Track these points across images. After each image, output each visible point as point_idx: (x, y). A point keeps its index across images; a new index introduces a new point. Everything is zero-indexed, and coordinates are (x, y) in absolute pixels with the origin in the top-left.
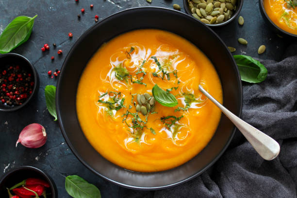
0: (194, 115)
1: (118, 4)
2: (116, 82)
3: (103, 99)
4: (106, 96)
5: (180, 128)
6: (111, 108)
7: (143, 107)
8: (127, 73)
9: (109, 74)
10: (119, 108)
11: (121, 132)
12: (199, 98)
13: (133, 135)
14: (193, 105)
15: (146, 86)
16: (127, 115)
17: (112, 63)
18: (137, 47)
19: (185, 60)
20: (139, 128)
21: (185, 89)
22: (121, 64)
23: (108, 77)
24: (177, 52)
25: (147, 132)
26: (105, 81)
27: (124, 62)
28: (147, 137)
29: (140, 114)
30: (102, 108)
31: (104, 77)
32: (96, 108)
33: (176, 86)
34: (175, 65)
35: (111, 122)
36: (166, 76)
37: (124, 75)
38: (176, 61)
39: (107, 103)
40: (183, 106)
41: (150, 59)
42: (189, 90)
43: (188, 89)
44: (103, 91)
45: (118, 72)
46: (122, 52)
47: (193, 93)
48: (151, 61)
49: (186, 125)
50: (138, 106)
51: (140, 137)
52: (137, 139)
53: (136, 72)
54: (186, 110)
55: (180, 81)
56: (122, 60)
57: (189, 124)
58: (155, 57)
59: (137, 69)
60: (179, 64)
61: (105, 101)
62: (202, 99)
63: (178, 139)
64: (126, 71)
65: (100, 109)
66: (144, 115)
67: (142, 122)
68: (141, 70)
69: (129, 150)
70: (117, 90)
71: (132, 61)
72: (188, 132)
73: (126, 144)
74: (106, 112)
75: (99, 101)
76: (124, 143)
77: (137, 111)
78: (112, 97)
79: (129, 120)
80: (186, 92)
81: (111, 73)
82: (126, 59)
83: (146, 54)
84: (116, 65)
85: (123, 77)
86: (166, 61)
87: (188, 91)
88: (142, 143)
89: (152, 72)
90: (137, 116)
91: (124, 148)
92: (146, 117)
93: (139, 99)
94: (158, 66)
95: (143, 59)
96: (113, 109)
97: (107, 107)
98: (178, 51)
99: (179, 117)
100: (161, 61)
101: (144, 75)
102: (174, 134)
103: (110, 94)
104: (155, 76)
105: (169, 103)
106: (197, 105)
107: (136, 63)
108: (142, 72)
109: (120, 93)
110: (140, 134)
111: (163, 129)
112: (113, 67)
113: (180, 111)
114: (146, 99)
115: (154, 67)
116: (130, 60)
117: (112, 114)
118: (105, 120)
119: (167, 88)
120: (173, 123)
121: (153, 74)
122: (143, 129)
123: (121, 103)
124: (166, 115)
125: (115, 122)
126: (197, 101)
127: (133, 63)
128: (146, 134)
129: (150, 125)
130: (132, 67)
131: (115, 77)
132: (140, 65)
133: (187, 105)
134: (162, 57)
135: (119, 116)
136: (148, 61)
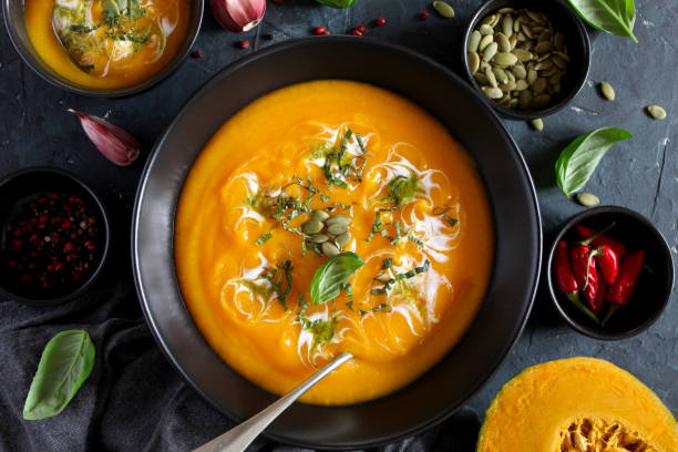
2: (385, 174)
3: (351, 142)
4: (359, 149)
5: (261, 299)
6: (330, 156)
7: (321, 225)
8: (403, 203)
9: (405, 162)
10: (326, 172)
11: (275, 169)
12: (322, 352)
13: (262, 194)
14: (307, 337)
15: (367, 240)
16: (307, 188)
17: (428, 173)
18: (456, 234)
19: (411, 334)
21: (346, 323)
22: (424, 192)
23: (399, 160)
25: (264, 224)
26: (393, 151)
27: (426, 199)
28: (252, 225)
29: (305, 217)
30: (333, 136)
31: (401, 151)
32: (334, 124)
33: (354, 307)
34: (402, 310)
35: (299, 151)
36: (381, 287)
37: (399, 195)
38: (411, 314)
39: (343, 148)
40: (309, 314)
41: (425, 258)
42: (341, 333)
43: (344, 329)
44: (370, 144)
45: (406, 184)
46: (449, 198)
47: (335, 340)
48: (419, 258)
49: (265, 314)
50: (325, 215)
51: (255, 209)
52: (253, 202)
53: (401, 222)
54: (298, 320)
55: (366, 316)
56: (432, 196)
57: (267, 321)
58: (427, 270)
59: (407, 226)
60: (404, 318)
61: (348, 145)
62: (318, 358)
63: (237, 292)
64: (406, 201)
65: (331, 131)
66: (304, 227)
67: (289, 218)
68: (404, 234)
69: (231, 181)
70: (368, 176)
71: (426, 216)
72: (250, 316)
73: (246, 175)
74: (324, 143)
75: (350, 132)
76: (248, 171)
77: (314, 212)
78: (354, 161)
79: (296, 191)
80: (338, 327)
81: (407, 168)
82: (433, 206)
83: (438, 252)
84: (423, 180)
85: (393, 192)
86: (414, 292)
87: (340, 329)
88: (241, 211)
89: (395, 258)
90: (303, 211)
91: (238, 170)
92: (299, 230)
93: (341, 220)
94: (406, 272)
95: (427, 243)
96: (326, 160)
97: (334, 149)
98: (435, 320)
99: (286, 303)
100: (417, 280)
101: (391, 239)
102: (250, 284)
103: (361, 159)
104: (385, 264)
105: (321, 286)
106: (305, 345)
107: (419, 225)
108: (397, 236)
109: (360, 180)
110: (262, 210)
111: (264, 262)
112: (420, 174)
113: (300, 305)
114: (337, 236)
115: (405, 264)
116: (428, 213)
117: (317, 156)
118: (305, 138)
119: (353, 286)
120: (276, 286)
121: (391, 260)
122: (271, 217)
123: (337, 180)
124: (294, 275)
125: (297, 159)
126: (315, 346)
127: (421, 218)
128: (261, 224)
129: (278, 237)
130: (413, 215)
131: (397, 174)
132: (413, 234)
133: (310, 323)
134: (425, 283)
135: (309, 170)
136: (419, 251)
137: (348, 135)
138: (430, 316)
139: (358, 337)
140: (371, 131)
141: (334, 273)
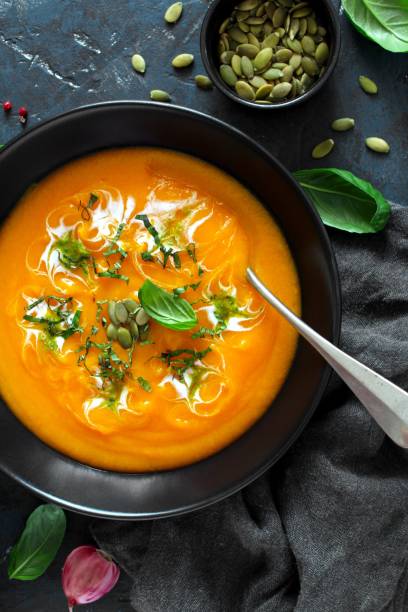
0: (235, 347)
1: (70, 79)
2: (60, 275)
3: (35, 314)
4: (40, 305)
5: (205, 376)
6: (52, 333)
7: (122, 330)
8: (85, 252)
9: (44, 257)
10: (68, 334)
11: (75, 386)
12: (246, 305)
13: (102, 392)
14: (233, 324)
15: (128, 281)
16: (87, 350)
17: (51, 231)
18: (104, 192)
19: (212, 218)
20: (115, 378)
21: (214, 287)
22: (70, 233)
23: (43, 263)
24: (193, 198)
25: (131, 387)
26: (36, 271)
27: (77, 228)
28: (133, 397)
29: (116, 347)
30: (33, 333)
31: (36, 261)
32: (21, 334)
33: (196, 282)
34: (190, 232)
35: (54, 365)
36: (171, 259)
37: (78, 257)
38: (192, 223)
39: (43, 321)
40: (211, 325)
41: (134, 220)
42: (225, 289)
43: (221, 286)
44: (34, 295)
45: (66, 251)
46: (72, 206)
47: (233, 293)
48: (136, 226)
49: (218, 369)
50: (111, 328)
51: (118, 397)
52: (112, 400)
53: (103, 251)
54: (218, 335)
55: (204, 268)
56: (72, 224)
57: (224, 366)
58: (145, 216)
59: (107, 244)
60: (198, 228)
61: (39, 316)
62: (252, 308)
63: (201, 401)
64: (83, 250)
65: (28, 337)
66: (125, 347)
67: (120, 363)
68: (115, 246)
69: (95, 426)
70: (64, 292)
71: (94, 225)
72: (222, 384)
73: (86, 413)
74: (41, 341)
75: (26, 317)
76: (82, 411)
77: (109, 339)
78: (53, 308)
79: (92, 361)
81: (50, 254)
82: (82, 222)
83: (125, 208)
84: (59, 236)
85: (76, 263)
86: (170, 224)
87: (222, 291)
88: (122, 411)
89: (141, 250)
90: (110, 350)
91: (82, 421)
92: (130, 351)
93: (112, 312)
94: (152, 238)
95: (119, 219)
96: (57, 335)
97: (45, 330)
98: (195, 195)
99: (202, 351)
100: (157, 225)
101: (122, 258)
102: (192, 389)
103: (50, 301)
104: (147, 258)
105: (183, 320)
106: (242, 324)
107: (104, 231)
108: (118, 252)
109: (71, 299)
110: (118, 390)
111: (168, 379)
112: (53, 240)
113: (203, 336)
114: (128, 312)
115: (144, 240)
116: (90, 225)
117: (55, 345)
118: (40, 361)
119: (175, 287)
120: (189, 364)
121: (142, 254)
122: (123, 380)
123: (74, 322)
124: (174, 348)
125: (62, 366)
126: (241, 314)
127: (96, 231)
128: (131, 390)
129: (139, 370)
130: (95, 240)
131: (58, 263)
132: (113, 236)
133: (220, 323)
134: (159, 215)
135: (70, 351)
136: (129, 226)
137: (28, 319)
138: (191, 203)
139: (227, 271)
140: (21, 295)
141: (165, 308)
